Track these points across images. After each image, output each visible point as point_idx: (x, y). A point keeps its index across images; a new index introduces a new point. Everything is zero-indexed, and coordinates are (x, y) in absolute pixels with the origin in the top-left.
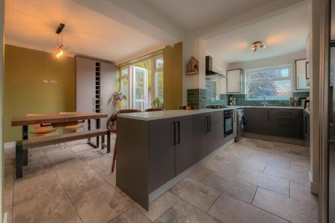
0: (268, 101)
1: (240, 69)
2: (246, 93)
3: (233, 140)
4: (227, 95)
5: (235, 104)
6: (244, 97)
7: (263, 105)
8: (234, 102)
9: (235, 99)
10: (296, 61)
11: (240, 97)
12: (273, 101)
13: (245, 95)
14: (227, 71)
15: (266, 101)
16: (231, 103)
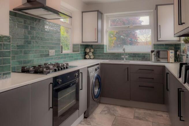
0: (129, 54)
1: (98, 11)
2: (105, 44)
3: (82, 116)
4: (81, 45)
5: (92, 57)
6: (103, 48)
7: (123, 59)
8: (91, 54)
9: (92, 50)
10: (157, 6)
11: (98, 48)
12: (134, 54)
13: (104, 45)
14: (82, 12)
15: (127, 54)
16: (87, 57)
